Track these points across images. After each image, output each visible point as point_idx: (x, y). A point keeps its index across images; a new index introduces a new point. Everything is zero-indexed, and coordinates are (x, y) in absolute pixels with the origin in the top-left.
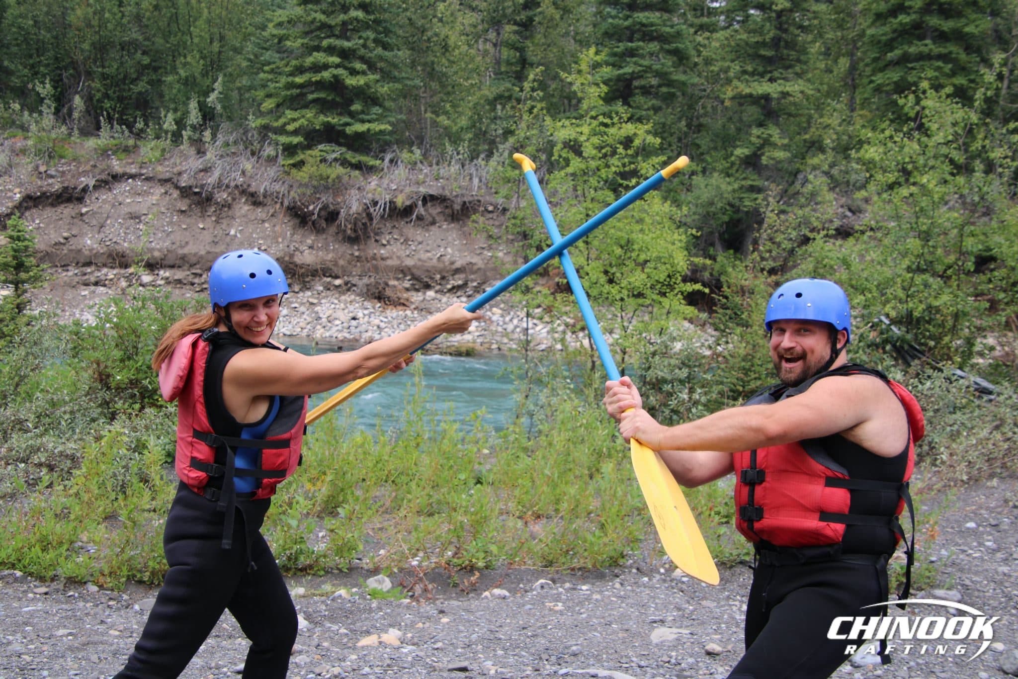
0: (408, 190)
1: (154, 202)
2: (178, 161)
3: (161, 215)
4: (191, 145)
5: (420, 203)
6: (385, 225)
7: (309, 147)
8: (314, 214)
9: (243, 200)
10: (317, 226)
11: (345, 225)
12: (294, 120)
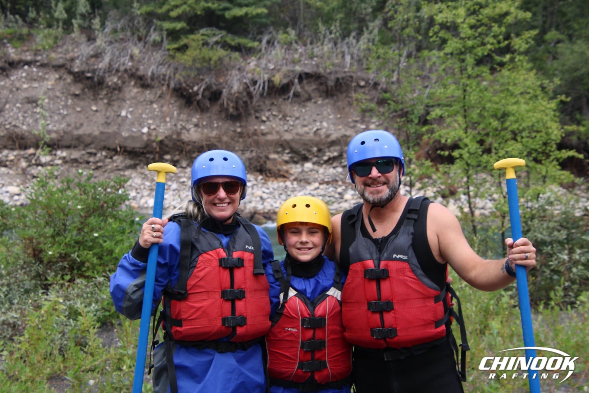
0: (284, 69)
1: (50, 87)
2: (70, 48)
3: (56, 99)
4: (82, 33)
5: (296, 81)
6: (264, 103)
7: (191, 32)
8: (198, 94)
9: (133, 83)
10: (202, 105)
11: (228, 104)
12: (177, 7)
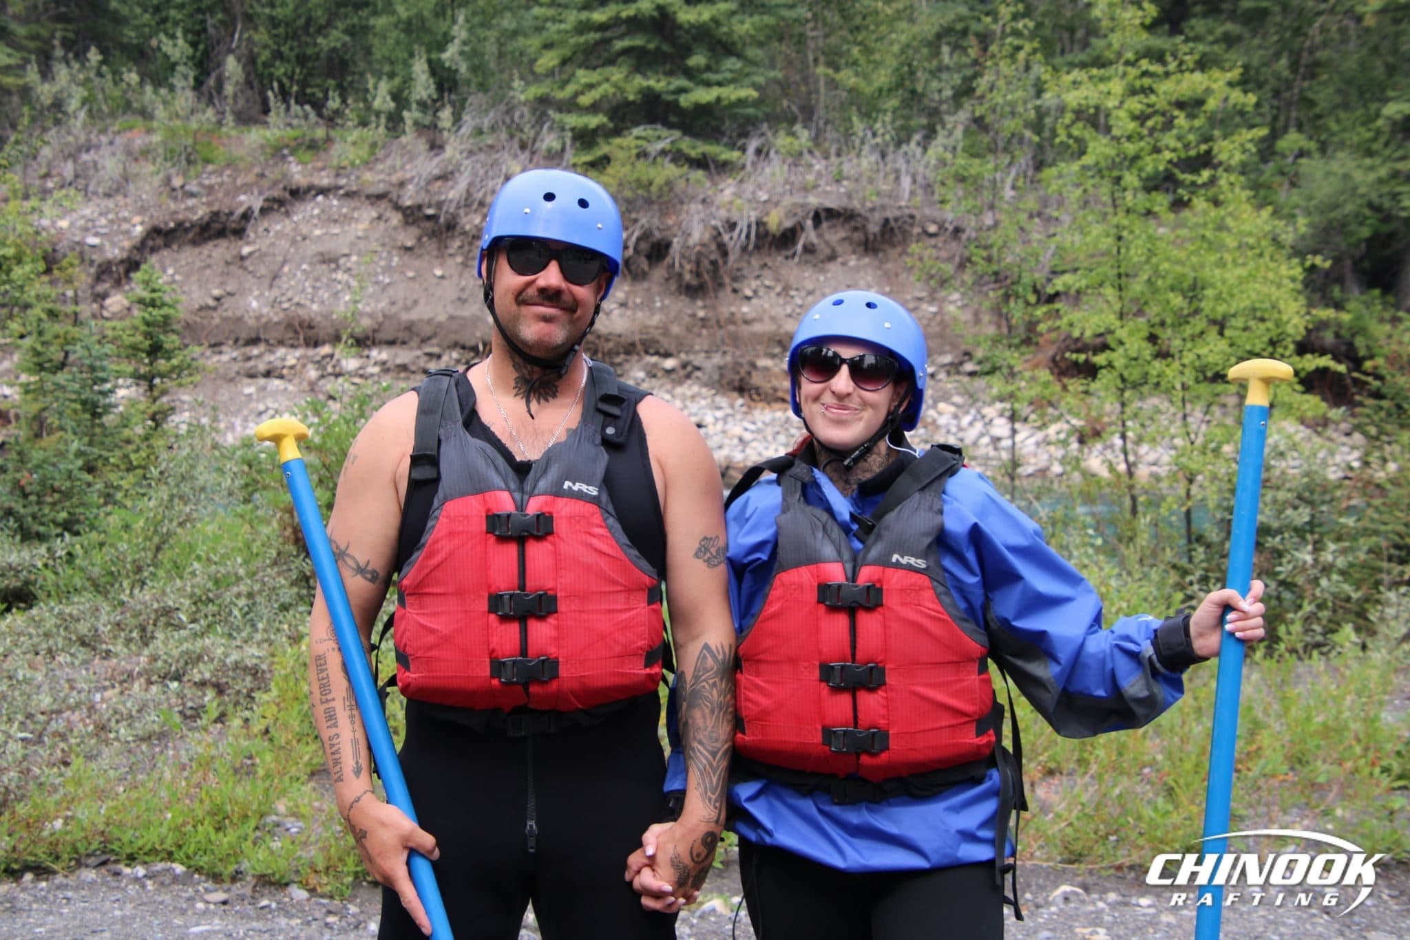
0: (787, 201)
1: (360, 234)
2: (398, 163)
3: (371, 255)
4: (420, 135)
5: (809, 223)
6: (749, 263)
7: (617, 132)
11: (681, 266)
12: (591, 86)
